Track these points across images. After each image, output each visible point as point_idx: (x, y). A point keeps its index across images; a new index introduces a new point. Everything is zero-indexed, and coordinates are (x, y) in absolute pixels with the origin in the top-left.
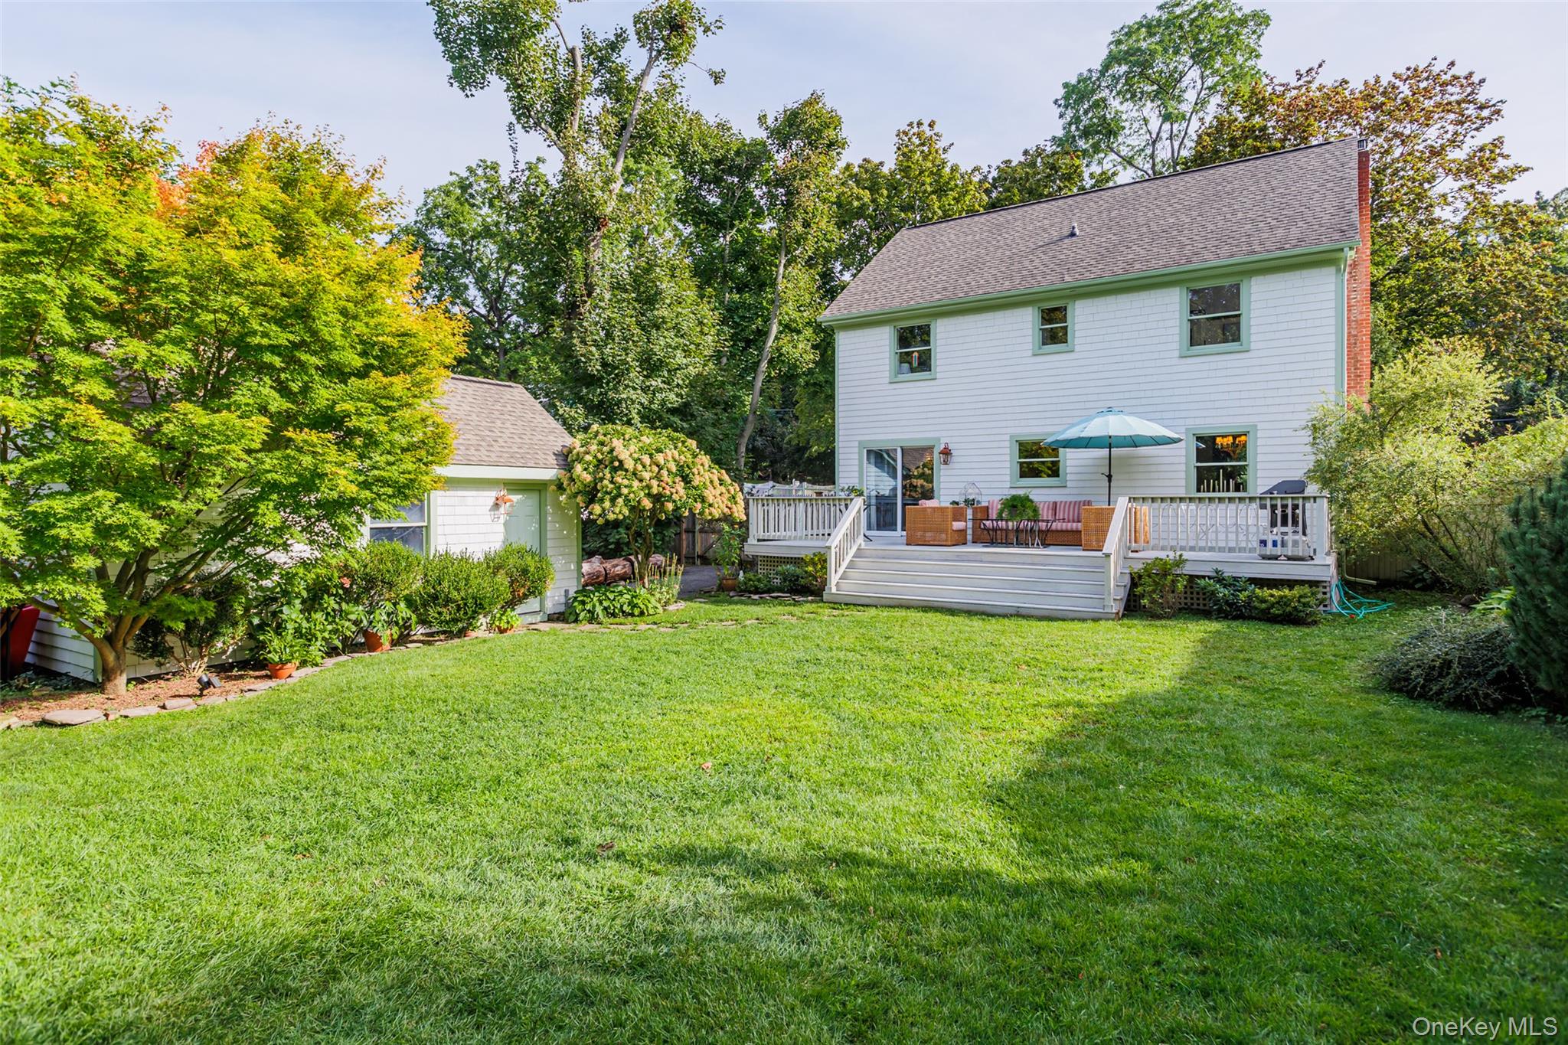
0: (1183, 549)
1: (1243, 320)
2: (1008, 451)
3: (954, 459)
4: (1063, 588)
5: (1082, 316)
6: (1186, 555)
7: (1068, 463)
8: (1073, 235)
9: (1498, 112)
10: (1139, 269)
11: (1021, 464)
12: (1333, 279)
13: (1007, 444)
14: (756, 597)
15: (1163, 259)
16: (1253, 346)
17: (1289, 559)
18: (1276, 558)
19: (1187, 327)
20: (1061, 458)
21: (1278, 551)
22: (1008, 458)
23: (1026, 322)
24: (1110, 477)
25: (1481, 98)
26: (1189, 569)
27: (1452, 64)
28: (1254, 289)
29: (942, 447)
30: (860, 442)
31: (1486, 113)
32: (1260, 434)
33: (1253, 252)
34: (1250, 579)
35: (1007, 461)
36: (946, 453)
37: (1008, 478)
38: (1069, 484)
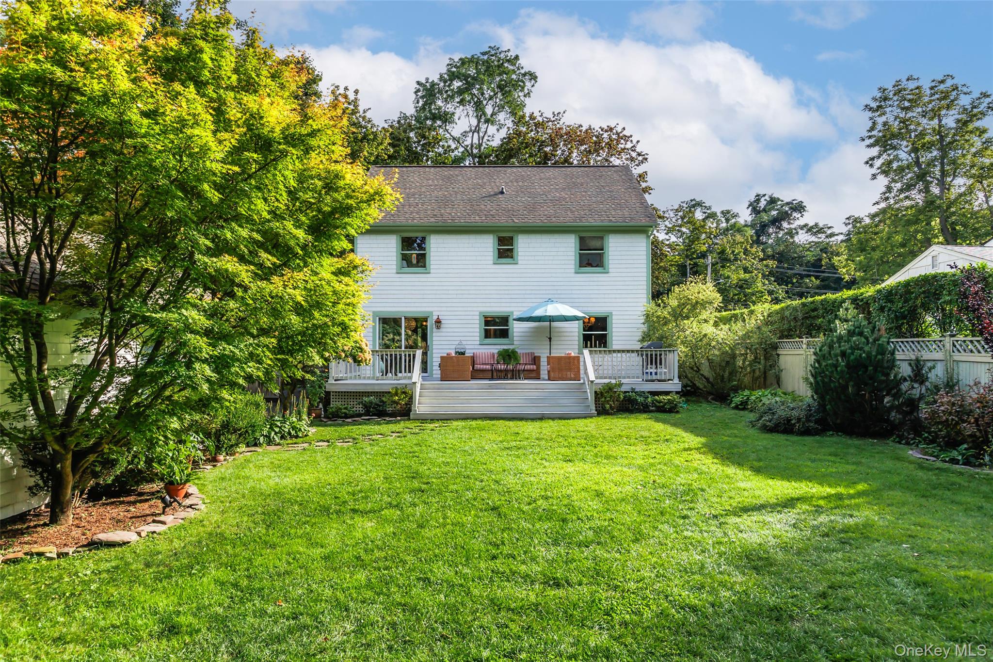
0: (619, 377)
1: (606, 256)
2: (478, 322)
3: (442, 326)
4: (561, 401)
5: (524, 245)
6: (623, 381)
7: (515, 330)
8: (502, 193)
9: (646, 159)
10: (555, 221)
11: (486, 330)
12: (645, 240)
13: (478, 317)
14: (349, 420)
15: (567, 219)
16: (610, 270)
17: (659, 381)
18: (653, 381)
19: (578, 256)
20: (510, 327)
21: (654, 377)
22: (478, 326)
23: (487, 245)
24: (550, 339)
25: (638, 149)
26: (624, 388)
27: (624, 129)
28: (610, 240)
29: (435, 318)
30: (374, 312)
31: (640, 158)
32: (614, 317)
33: (611, 221)
34: (649, 392)
35: (476, 329)
36: (438, 322)
37: (478, 338)
38: (515, 343)
